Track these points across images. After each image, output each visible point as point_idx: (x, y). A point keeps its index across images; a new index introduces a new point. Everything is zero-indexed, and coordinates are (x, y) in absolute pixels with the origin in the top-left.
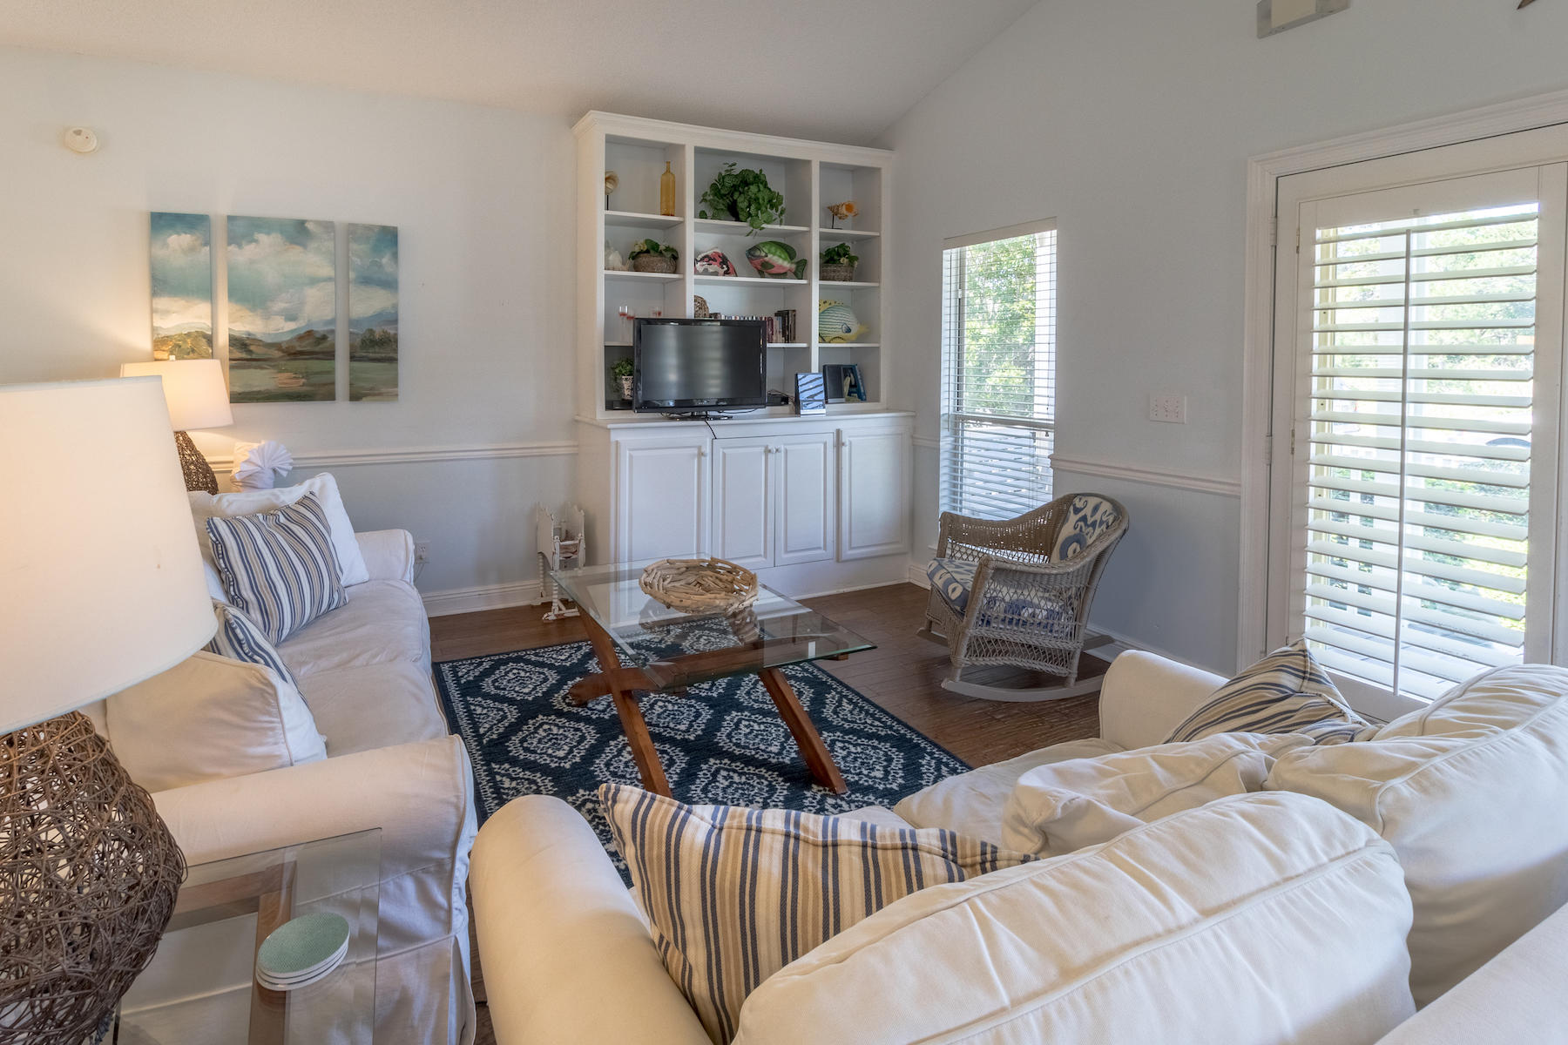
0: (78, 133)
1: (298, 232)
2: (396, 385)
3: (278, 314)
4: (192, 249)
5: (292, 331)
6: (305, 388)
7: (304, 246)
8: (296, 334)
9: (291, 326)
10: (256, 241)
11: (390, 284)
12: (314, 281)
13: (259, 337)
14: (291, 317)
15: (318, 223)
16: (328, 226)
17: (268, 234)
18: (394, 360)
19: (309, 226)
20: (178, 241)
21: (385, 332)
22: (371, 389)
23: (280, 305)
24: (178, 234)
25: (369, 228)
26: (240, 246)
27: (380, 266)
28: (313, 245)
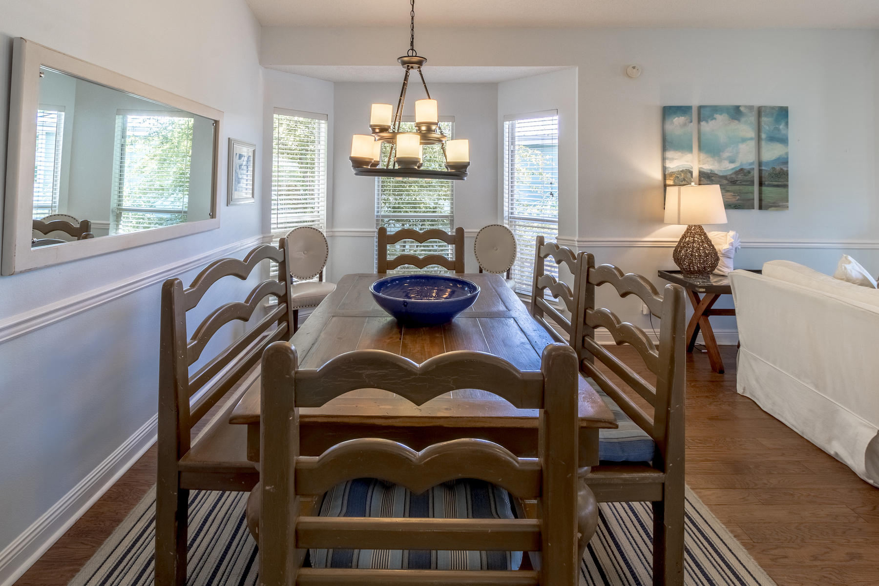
0: (634, 68)
1: (736, 113)
2: (787, 201)
3: (726, 159)
4: (685, 125)
5: (732, 169)
6: (739, 202)
7: (739, 120)
8: (733, 171)
9: (732, 166)
10: (715, 119)
11: (784, 141)
12: (744, 140)
13: (716, 172)
14: (732, 161)
15: (746, 107)
16: (751, 108)
17: (721, 114)
18: (786, 186)
19: (742, 109)
20: (678, 120)
21: (781, 169)
22: (774, 203)
23: (726, 154)
24: (678, 117)
25: (773, 108)
26: (707, 122)
27: (779, 130)
28: (743, 119)
